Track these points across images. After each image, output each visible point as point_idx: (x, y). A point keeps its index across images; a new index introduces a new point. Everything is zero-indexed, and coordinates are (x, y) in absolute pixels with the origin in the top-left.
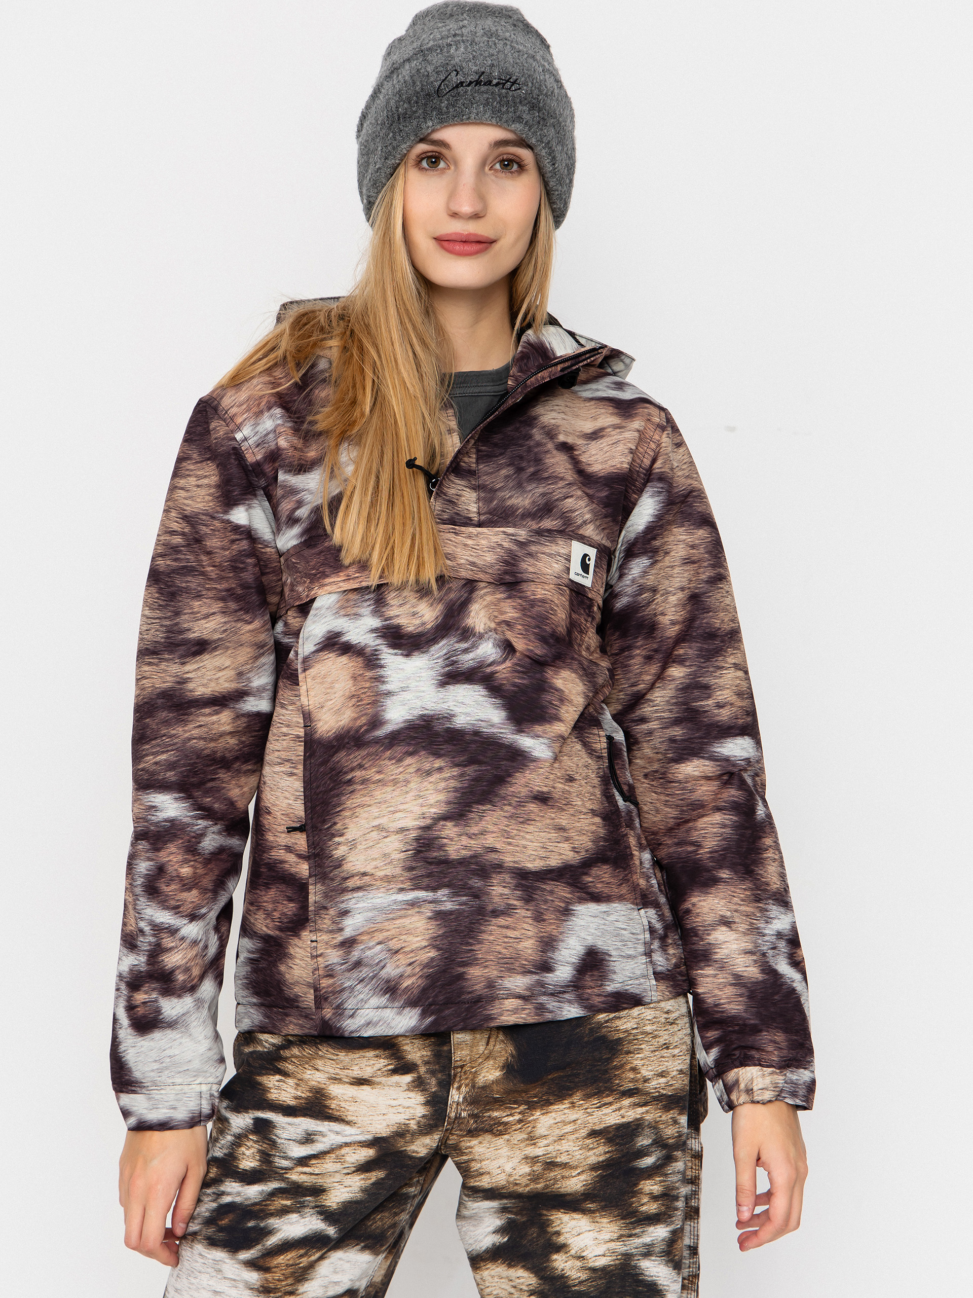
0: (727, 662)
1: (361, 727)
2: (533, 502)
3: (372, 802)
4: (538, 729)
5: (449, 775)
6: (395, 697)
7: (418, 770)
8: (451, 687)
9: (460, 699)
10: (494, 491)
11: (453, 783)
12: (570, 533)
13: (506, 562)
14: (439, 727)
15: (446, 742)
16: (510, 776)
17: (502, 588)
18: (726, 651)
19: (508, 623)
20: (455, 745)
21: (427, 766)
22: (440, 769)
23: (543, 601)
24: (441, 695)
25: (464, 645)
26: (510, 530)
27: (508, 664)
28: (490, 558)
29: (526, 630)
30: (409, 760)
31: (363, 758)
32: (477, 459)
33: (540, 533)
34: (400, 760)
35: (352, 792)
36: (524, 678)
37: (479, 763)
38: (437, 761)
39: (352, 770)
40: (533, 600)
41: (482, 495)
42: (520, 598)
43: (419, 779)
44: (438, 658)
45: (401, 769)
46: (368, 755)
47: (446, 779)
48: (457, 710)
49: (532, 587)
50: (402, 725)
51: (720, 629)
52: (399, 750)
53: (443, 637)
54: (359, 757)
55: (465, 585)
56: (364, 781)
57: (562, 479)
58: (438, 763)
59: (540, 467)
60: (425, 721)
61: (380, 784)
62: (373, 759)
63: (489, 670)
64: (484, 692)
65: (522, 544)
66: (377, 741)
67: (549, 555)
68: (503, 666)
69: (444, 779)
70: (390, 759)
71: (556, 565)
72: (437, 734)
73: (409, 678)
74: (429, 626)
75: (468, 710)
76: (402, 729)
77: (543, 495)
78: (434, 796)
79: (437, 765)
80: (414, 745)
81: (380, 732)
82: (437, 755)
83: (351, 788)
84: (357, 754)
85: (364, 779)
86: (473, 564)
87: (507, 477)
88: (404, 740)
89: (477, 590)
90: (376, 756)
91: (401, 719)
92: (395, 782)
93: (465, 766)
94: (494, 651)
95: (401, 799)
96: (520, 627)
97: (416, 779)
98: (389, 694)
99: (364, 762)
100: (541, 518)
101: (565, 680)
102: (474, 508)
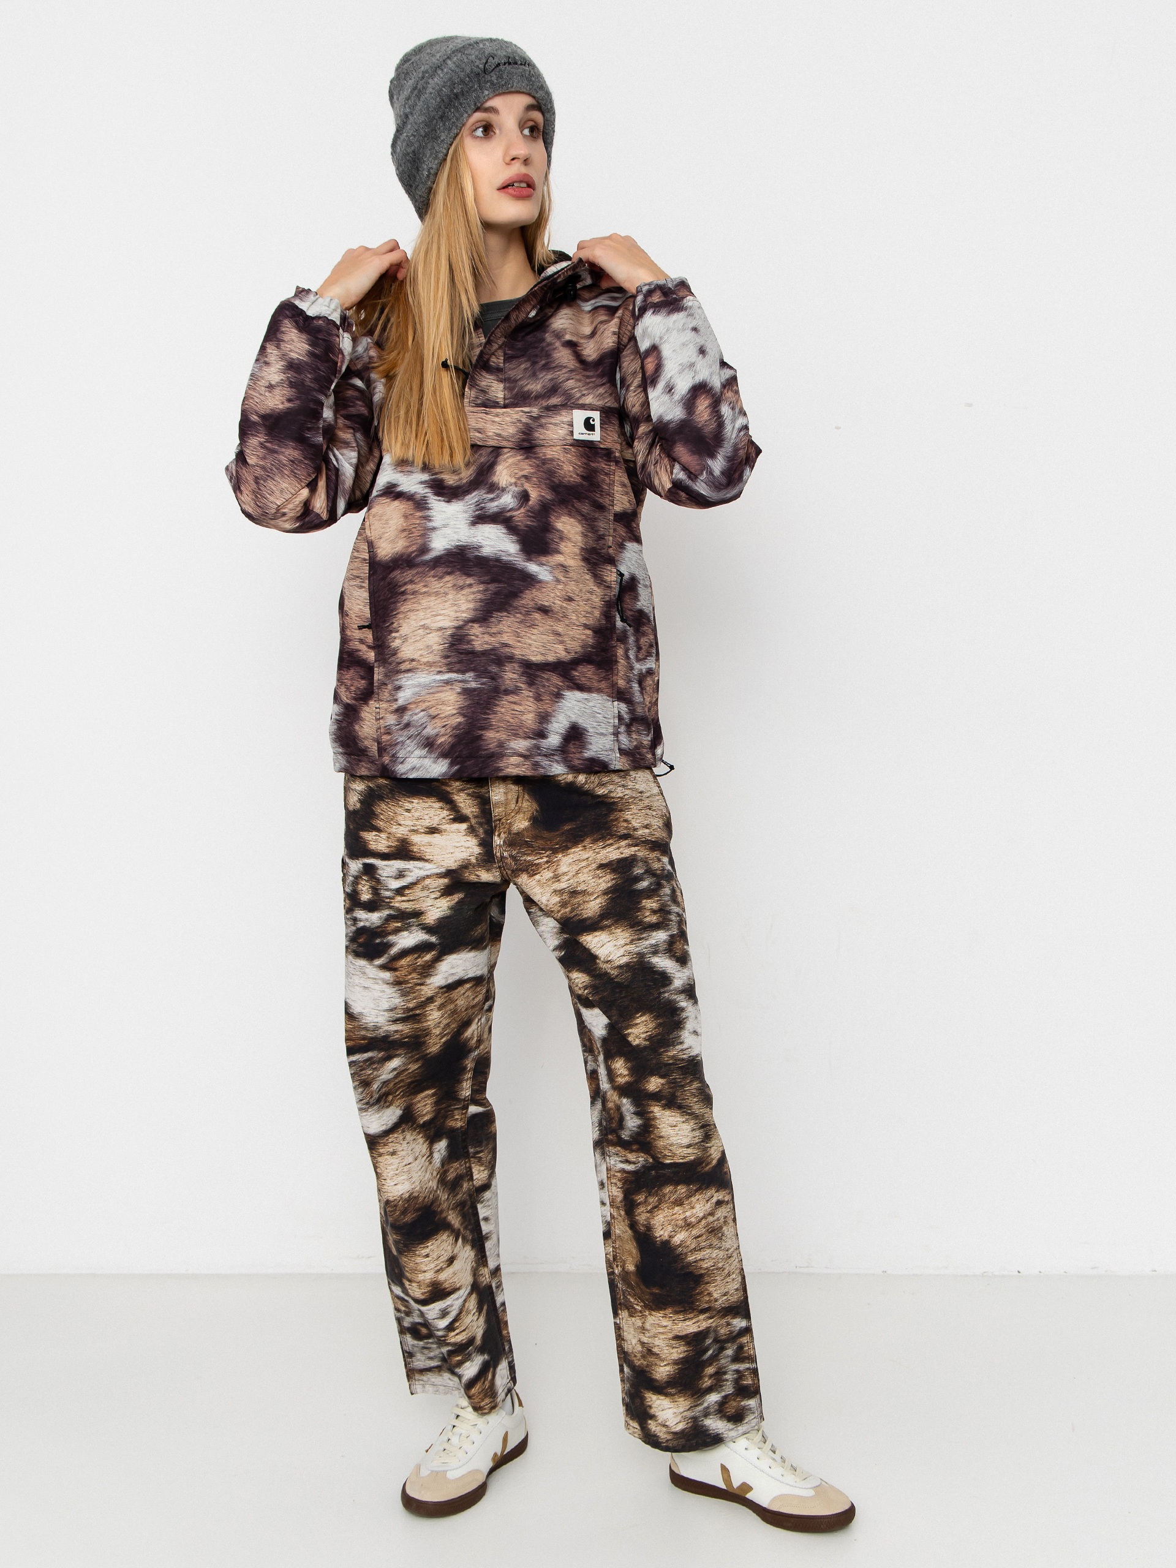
1: (412, 553)
2: (544, 386)
3: (420, 608)
4: (543, 559)
5: (476, 589)
6: (438, 532)
7: (454, 585)
8: (480, 526)
9: (487, 535)
10: (516, 381)
11: (479, 596)
12: (572, 405)
13: (524, 433)
14: (470, 555)
15: (475, 566)
16: (521, 592)
17: (522, 452)
19: (526, 477)
20: (481, 568)
21: (460, 582)
22: (470, 585)
23: (552, 460)
24: (472, 532)
25: (491, 496)
26: (526, 409)
27: (522, 510)
28: (511, 430)
29: (539, 481)
30: (448, 578)
31: (414, 576)
32: (505, 359)
33: (548, 408)
34: (441, 578)
35: (405, 600)
36: (533, 521)
37: (499, 581)
38: (468, 579)
39: (405, 584)
40: (544, 460)
41: (507, 385)
42: (535, 458)
43: (455, 593)
44: (470, 505)
45: (442, 584)
46: (418, 573)
47: (474, 593)
48: (484, 543)
49: (544, 450)
50: (443, 552)
52: (440, 570)
53: (475, 490)
54: (411, 575)
55: (492, 451)
56: (414, 593)
57: (565, 367)
58: (470, 581)
59: (549, 360)
60: (460, 550)
61: (425, 595)
62: (421, 577)
63: (508, 514)
64: (504, 531)
65: (536, 419)
66: (425, 563)
67: (555, 424)
68: (519, 512)
70: (434, 577)
71: (560, 431)
72: (469, 560)
73: (449, 518)
74: (465, 481)
75: (492, 543)
76: (443, 555)
77: (551, 380)
78: (465, 605)
79: (468, 582)
80: (451, 567)
81: (428, 557)
82: (469, 575)
83: (404, 597)
84: (409, 572)
85: (414, 591)
86: (499, 435)
87: (526, 369)
88: (443, 563)
89: (501, 455)
90: (423, 575)
91: (442, 548)
92: (437, 594)
93: (488, 583)
94: (512, 500)
95: (441, 606)
96: (535, 479)
97: (452, 592)
98: (434, 529)
99: (414, 579)
100: (549, 397)
101: (564, 523)
102: (501, 395)
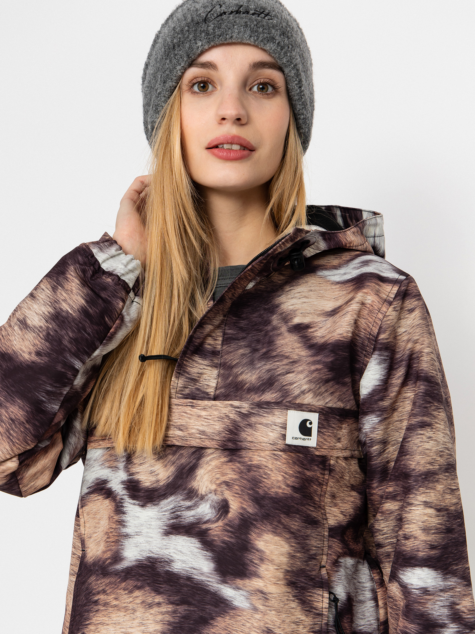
0: (417, 500)
1: (107, 559)
2: (259, 377)
3: (110, 622)
4: (239, 582)
5: (165, 610)
6: (131, 539)
7: (143, 602)
8: (173, 537)
9: (179, 548)
10: (231, 367)
11: (168, 618)
12: (287, 404)
13: (231, 431)
14: (160, 570)
15: (165, 582)
16: (213, 619)
17: (227, 453)
18: (417, 490)
19: (227, 484)
20: (171, 586)
21: (150, 600)
22: (159, 604)
23: (258, 467)
24: (164, 542)
25: (188, 503)
26: (236, 403)
27: (220, 523)
28: (218, 427)
29: (242, 491)
30: (137, 593)
31: (106, 585)
32: (223, 341)
33: (260, 405)
34: (131, 592)
35: (97, 611)
36: (232, 537)
37: (189, 604)
38: (157, 597)
39: (98, 593)
40: (250, 466)
41: (222, 372)
42: (239, 462)
43: (143, 610)
44: (165, 511)
45: (131, 599)
46: (110, 583)
47: (162, 613)
48: (176, 557)
49: (250, 454)
50: (134, 563)
51: (414, 470)
52: (131, 583)
53: (171, 494)
54: (104, 584)
55: (194, 453)
56: (106, 604)
57: (287, 357)
58: (158, 599)
59: (271, 348)
60: (151, 562)
61: (116, 609)
62: (113, 587)
63: (204, 527)
64: (198, 545)
65: (245, 416)
66: (117, 573)
67: (266, 425)
68: (216, 525)
69: (161, 613)
70: (124, 590)
71: (271, 434)
72: (158, 574)
73: (142, 525)
74: (161, 484)
75: (184, 558)
76: (134, 566)
77: (269, 371)
78: (153, 625)
79: (157, 600)
80: (141, 581)
81: (120, 566)
82: (158, 592)
83: (96, 608)
84: (103, 580)
85: (106, 603)
86: (203, 433)
87: (243, 355)
88: (134, 576)
89: (203, 457)
90: (115, 585)
91: (134, 558)
92: (126, 609)
93: (178, 605)
94: (210, 511)
95: (129, 624)
96: (237, 487)
97: (141, 609)
98: (127, 536)
99: (107, 588)
100: (263, 391)
101: (266, 542)
102: (213, 383)
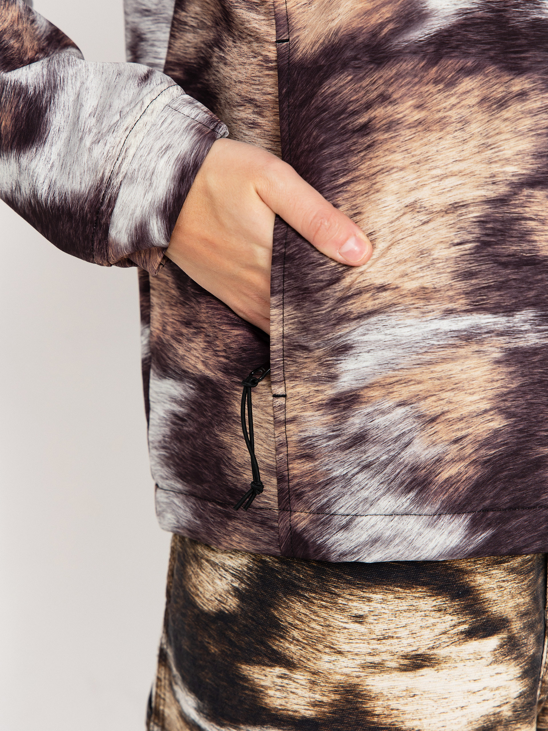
1: (382, 26)
5: (539, 104)
7: (484, 100)
14: (518, 22)
21: (499, 91)
30: (467, 84)
34: (451, 84)
35: (369, 146)
38: (516, 81)
39: (369, 106)
43: (486, 117)
50: (454, 20)
52: (450, 65)
54: (381, 81)
56: (392, 125)
58: (519, 84)
61: (420, 128)
62: (406, 85)
66: (413, 50)
69: (530, 112)
70: (436, 82)
72: (516, 33)
78: (512, 143)
79: (515, 89)
80: (474, 55)
81: (421, 33)
82: (517, 70)
83: (367, 140)
84: (376, 76)
85: (392, 122)
88: (457, 47)
91: (452, 9)
97: (480, 117)
99: (391, 90)
